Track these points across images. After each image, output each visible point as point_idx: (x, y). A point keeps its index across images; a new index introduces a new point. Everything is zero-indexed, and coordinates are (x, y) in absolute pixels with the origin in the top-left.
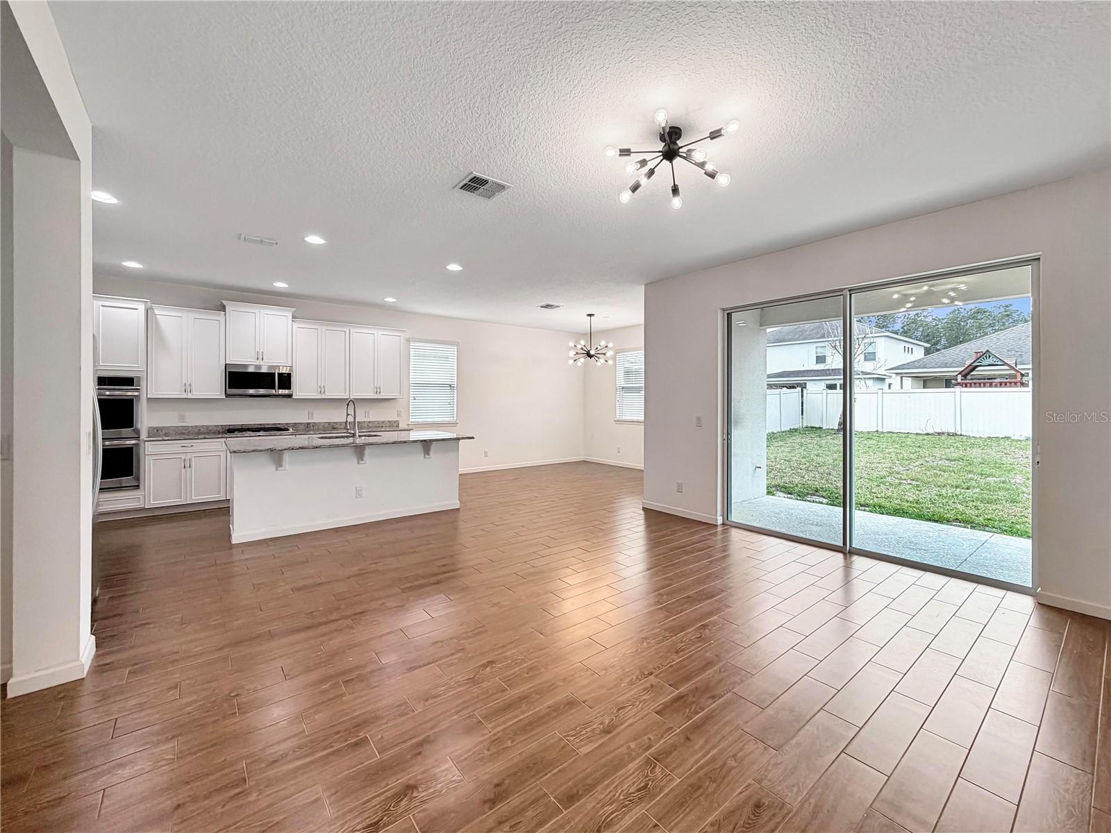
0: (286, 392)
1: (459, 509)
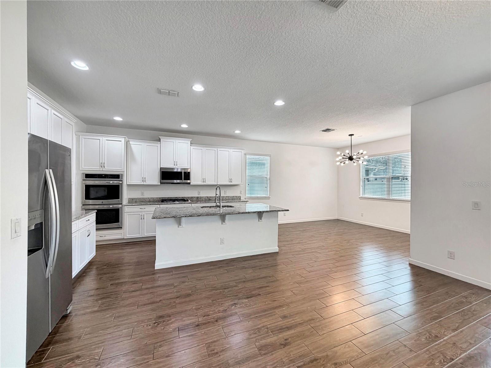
0: (187, 181)
1: (278, 252)
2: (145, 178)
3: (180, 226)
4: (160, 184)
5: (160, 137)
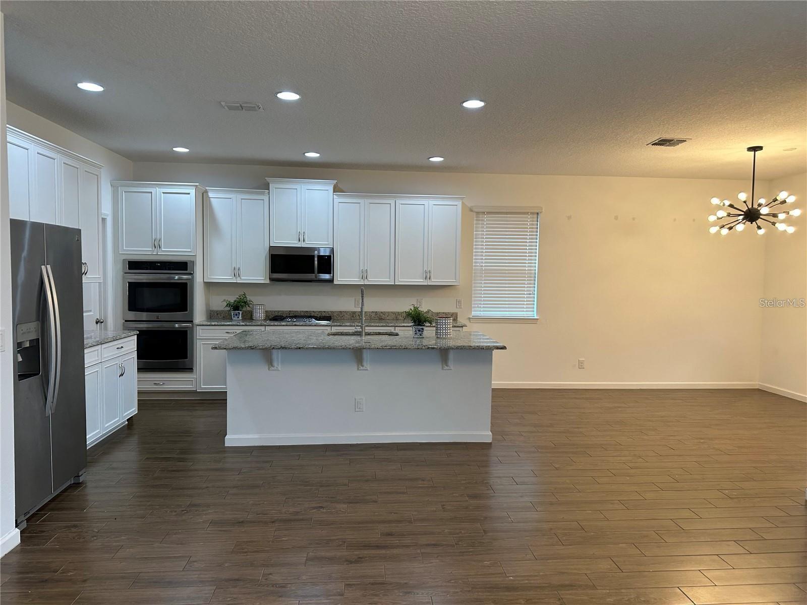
0: (327, 276)
1: (490, 444)
2: (239, 269)
3: (272, 368)
4: (268, 281)
5: (268, 179)
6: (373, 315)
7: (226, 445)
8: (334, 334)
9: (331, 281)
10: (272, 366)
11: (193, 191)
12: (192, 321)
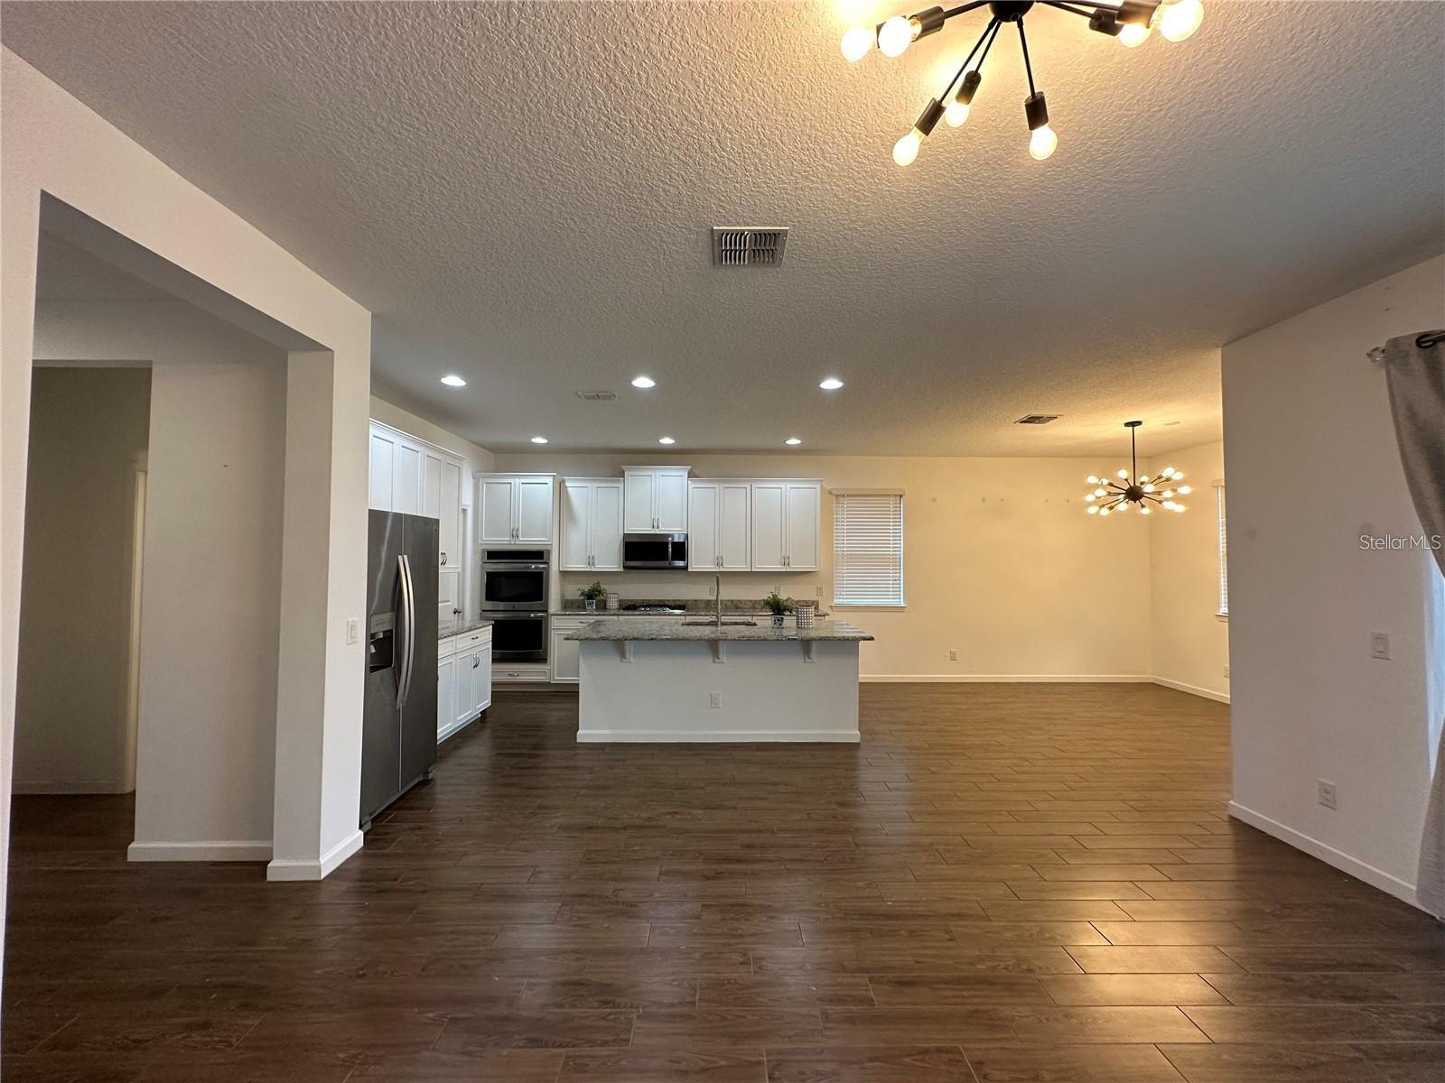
0: (681, 563)
1: (859, 744)
2: (593, 558)
3: (624, 660)
4: (621, 569)
5: (624, 467)
6: (729, 604)
7: (578, 741)
8: (689, 624)
9: (686, 568)
10: (625, 658)
11: (550, 480)
12: (547, 611)
